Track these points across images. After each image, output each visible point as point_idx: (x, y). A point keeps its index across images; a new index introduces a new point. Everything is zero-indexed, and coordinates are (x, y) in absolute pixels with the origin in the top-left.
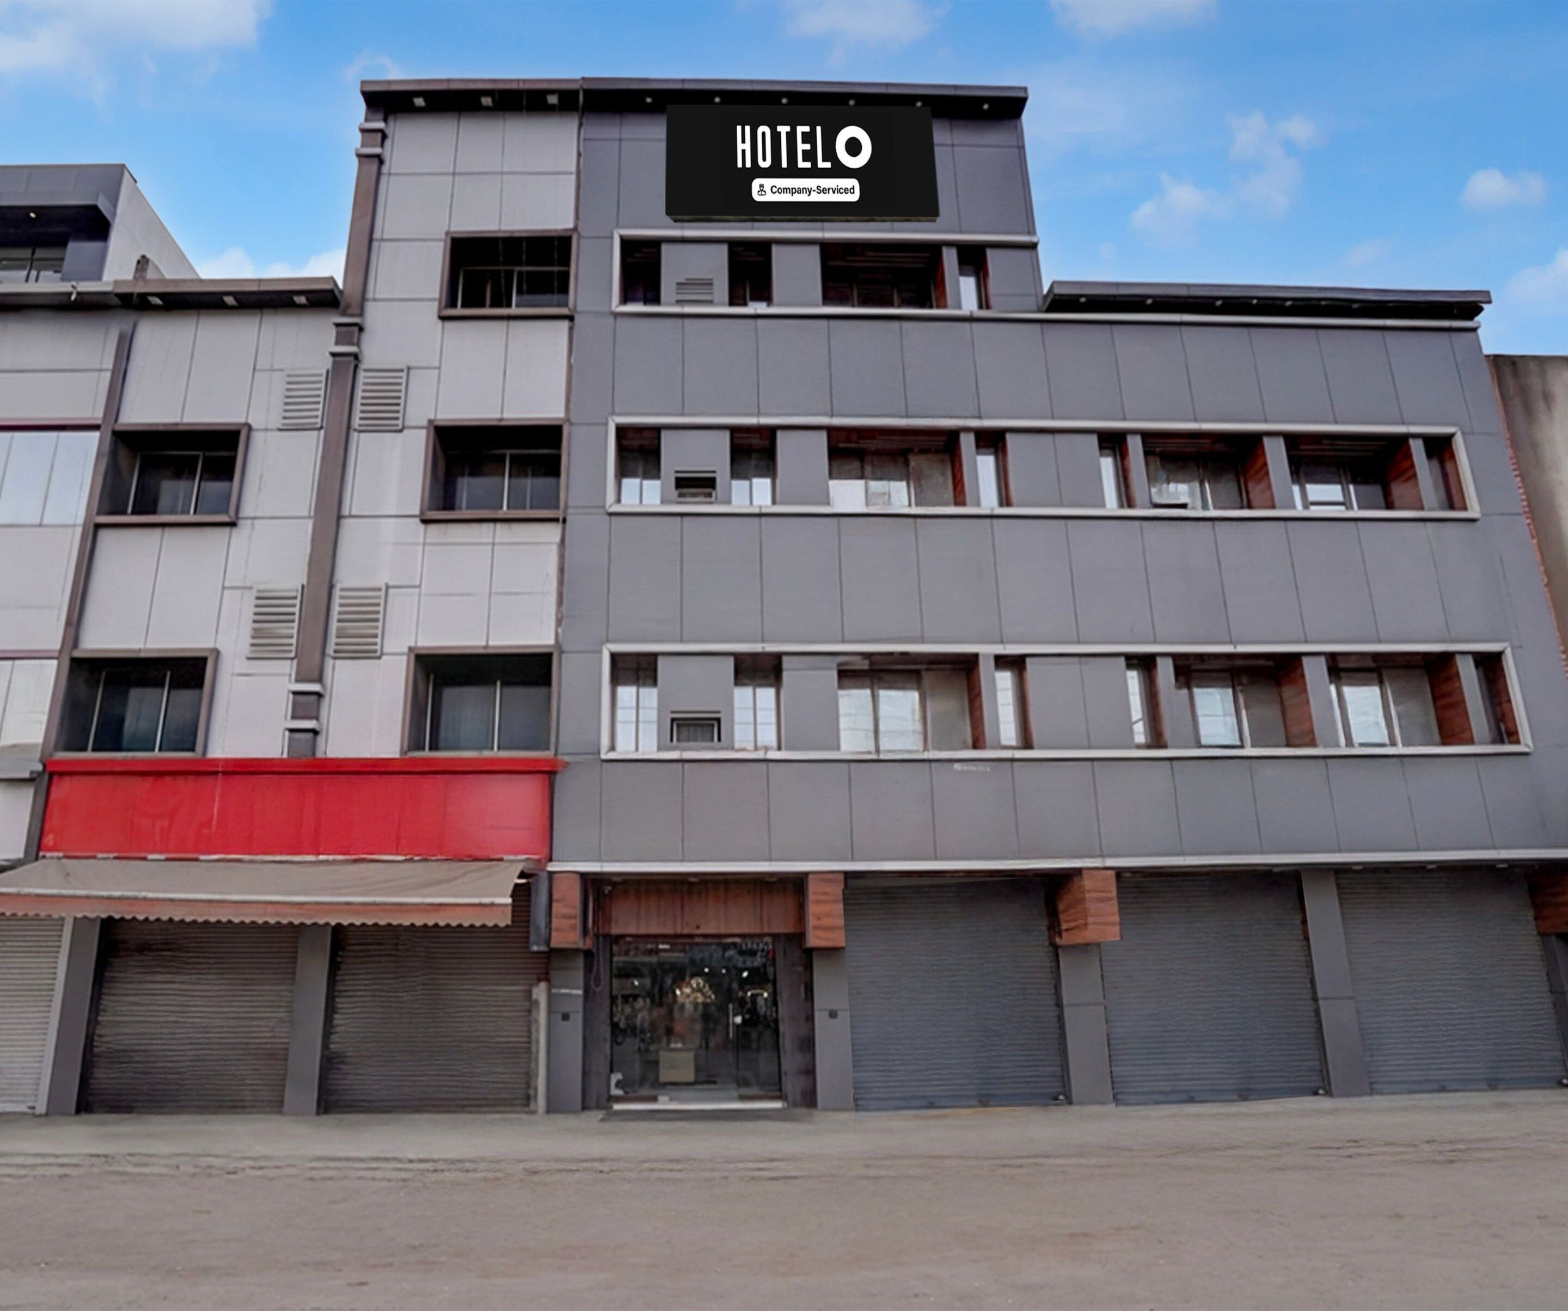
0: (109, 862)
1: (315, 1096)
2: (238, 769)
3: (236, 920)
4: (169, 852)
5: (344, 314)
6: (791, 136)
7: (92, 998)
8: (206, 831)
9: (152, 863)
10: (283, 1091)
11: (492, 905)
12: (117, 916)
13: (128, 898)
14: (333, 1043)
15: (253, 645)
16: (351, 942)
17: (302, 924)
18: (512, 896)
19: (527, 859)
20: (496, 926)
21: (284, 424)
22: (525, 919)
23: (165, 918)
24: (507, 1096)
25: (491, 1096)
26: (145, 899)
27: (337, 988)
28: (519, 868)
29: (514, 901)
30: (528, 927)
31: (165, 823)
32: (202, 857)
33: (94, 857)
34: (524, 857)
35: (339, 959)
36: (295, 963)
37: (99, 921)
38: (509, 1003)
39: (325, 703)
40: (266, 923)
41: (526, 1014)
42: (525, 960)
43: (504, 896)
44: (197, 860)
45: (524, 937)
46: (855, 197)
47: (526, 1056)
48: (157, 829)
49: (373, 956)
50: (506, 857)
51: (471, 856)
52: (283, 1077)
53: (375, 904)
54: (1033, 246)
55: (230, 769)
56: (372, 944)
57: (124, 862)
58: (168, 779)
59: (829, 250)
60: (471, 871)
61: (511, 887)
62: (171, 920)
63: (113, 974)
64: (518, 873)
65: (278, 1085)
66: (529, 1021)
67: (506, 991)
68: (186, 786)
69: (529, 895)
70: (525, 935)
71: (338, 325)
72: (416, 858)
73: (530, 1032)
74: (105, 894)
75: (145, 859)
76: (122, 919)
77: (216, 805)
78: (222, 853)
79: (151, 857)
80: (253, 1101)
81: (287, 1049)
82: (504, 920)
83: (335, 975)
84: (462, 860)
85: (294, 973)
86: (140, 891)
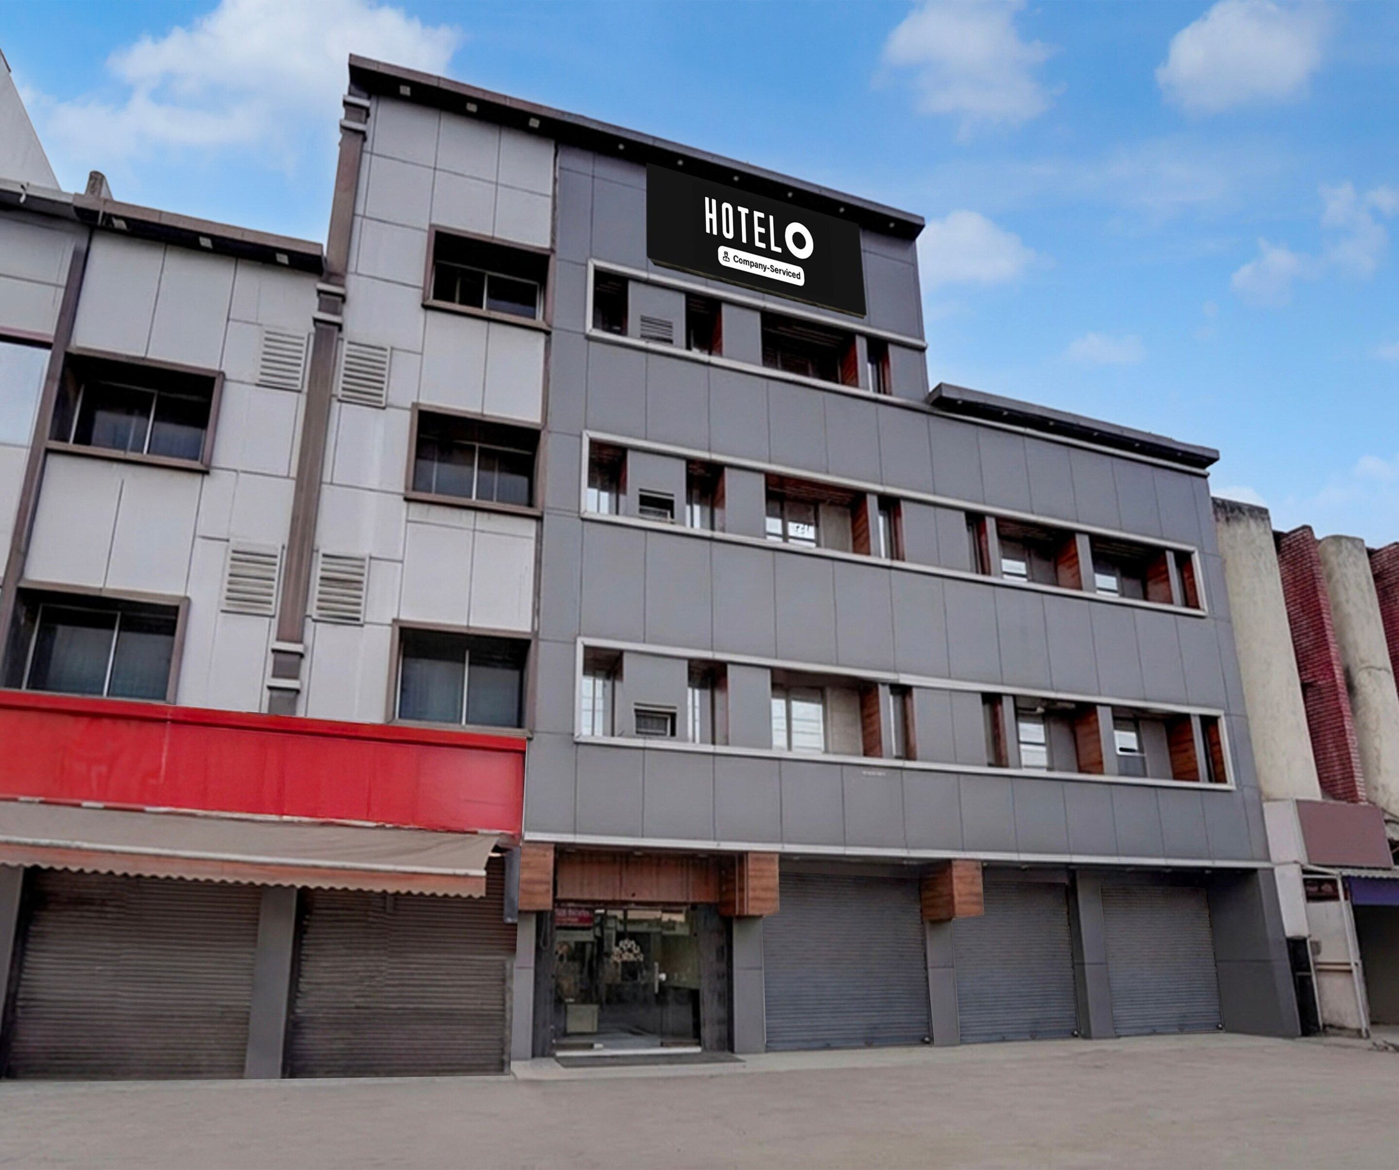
0: (34, 806)
1: (280, 1060)
2: (189, 719)
3: (189, 877)
4: (108, 800)
5: (327, 282)
6: (750, 217)
7: (14, 954)
8: (152, 781)
9: (88, 811)
10: (244, 1056)
11: (466, 876)
12: (44, 866)
13: (58, 847)
14: (298, 1007)
15: (228, 598)
16: (317, 905)
17: (264, 885)
18: (486, 869)
19: (502, 834)
20: (470, 897)
21: (261, 381)
22: (499, 892)
23: (104, 871)
24: (482, 1062)
25: (466, 1062)
26: (79, 849)
27: (303, 952)
28: (493, 842)
29: (488, 873)
30: (502, 899)
31: (104, 769)
32: (148, 809)
33: (15, 800)
34: (498, 832)
35: (305, 923)
36: (257, 924)
37: (22, 870)
38: (482, 973)
39: (305, 664)
40: (223, 882)
41: (501, 983)
42: (500, 931)
43: (479, 868)
44: (142, 811)
45: (499, 909)
46: (801, 282)
47: (500, 1023)
48: (93, 775)
49: (343, 921)
50: (480, 831)
51: (444, 827)
52: (243, 1042)
53: (344, 869)
54: (922, 350)
55: (181, 718)
56: (342, 909)
57: (53, 808)
58: (106, 722)
59: (769, 319)
60: (444, 842)
61: (486, 860)
62: (111, 873)
63: (40, 929)
64: (492, 847)
65: (238, 1050)
66: (504, 990)
67: (480, 960)
68: (129, 732)
69: (503, 869)
70: (499, 907)
71: (320, 292)
72: (388, 826)
73: (504, 1000)
74: (30, 840)
75: (79, 806)
76: (51, 870)
77: (165, 755)
78: (171, 805)
79: (85, 804)
80: (209, 1066)
81: (248, 1013)
82: (479, 892)
83: (302, 939)
84: (436, 831)
85: (256, 935)
86: (74, 840)
